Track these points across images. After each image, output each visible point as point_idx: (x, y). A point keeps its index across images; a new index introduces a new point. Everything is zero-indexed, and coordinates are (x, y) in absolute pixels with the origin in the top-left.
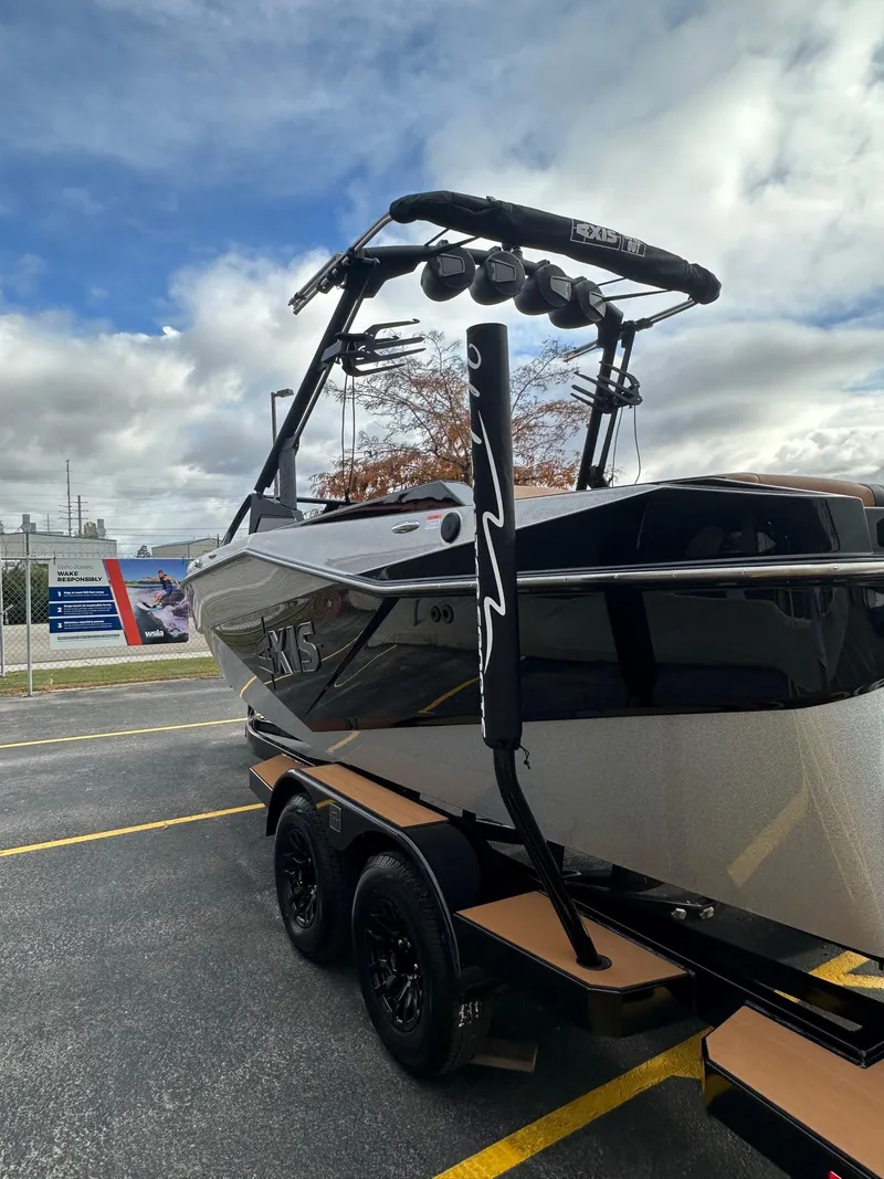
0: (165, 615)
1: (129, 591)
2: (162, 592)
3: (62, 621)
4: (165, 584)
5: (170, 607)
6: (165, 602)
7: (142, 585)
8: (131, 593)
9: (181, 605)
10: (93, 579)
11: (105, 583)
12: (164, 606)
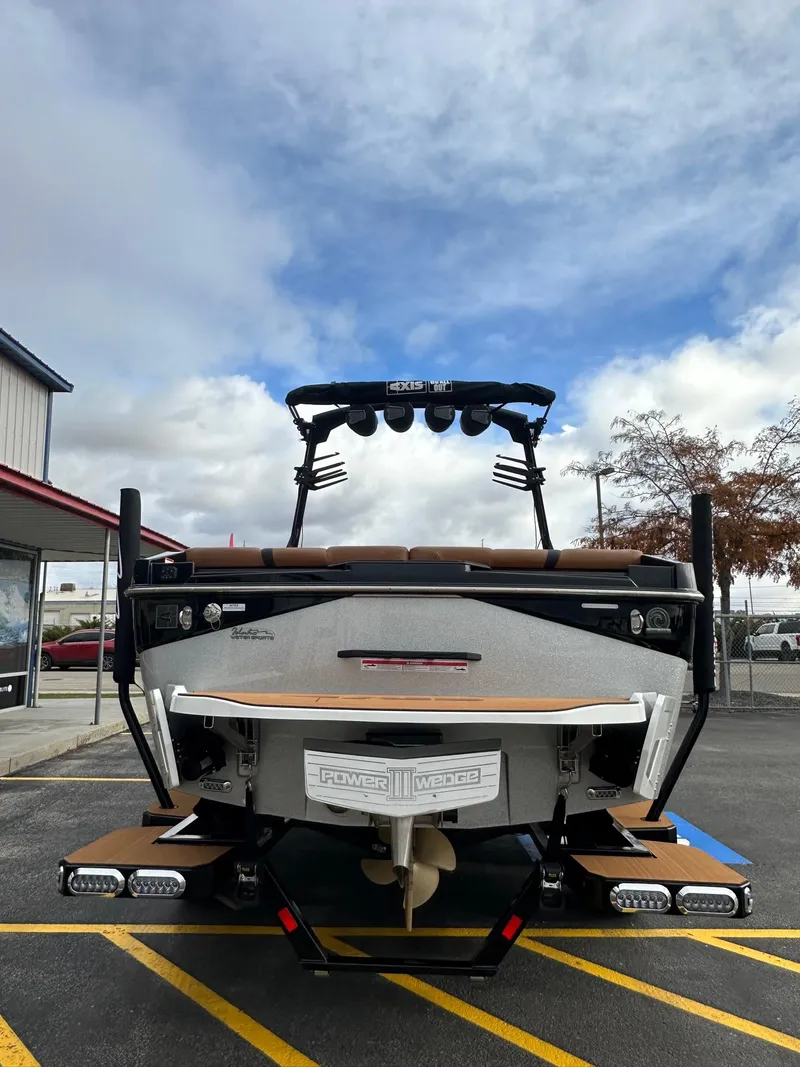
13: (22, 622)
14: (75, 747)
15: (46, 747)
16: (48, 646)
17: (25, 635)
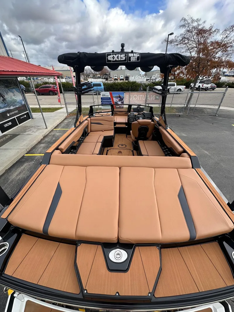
0: (120, 103)
1: (114, 98)
2: (119, 99)
3: (103, 103)
4: (120, 97)
5: (120, 102)
6: (120, 100)
7: (116, 97)
8: (114, 99)
9: (122, 101)
10: (108, 96)
11: (110, 97)
12: (120, 101)
13: (21, 99)
14: (43, 138)
15: (35, 142)
16: (37, 89)
17: (23, 102)
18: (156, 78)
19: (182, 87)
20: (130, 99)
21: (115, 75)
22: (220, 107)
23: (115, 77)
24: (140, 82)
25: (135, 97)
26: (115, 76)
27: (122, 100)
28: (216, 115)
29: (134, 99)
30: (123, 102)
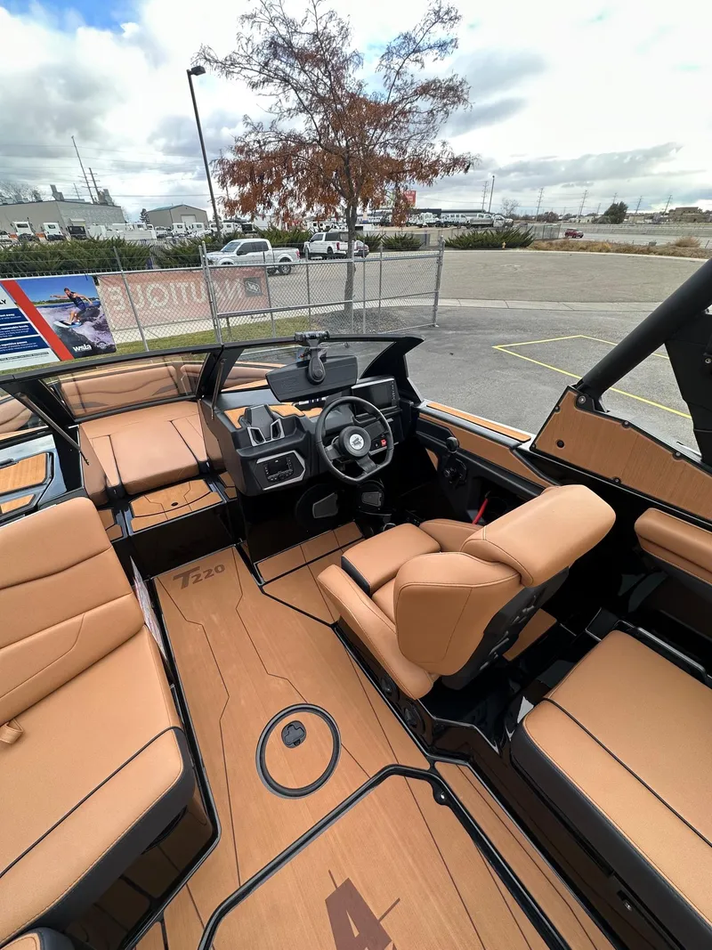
0: (86, 331)
1: (41, 310)
2: (76, 310)
4: (76, 302)
5: (89, 323)
6: (82, 318)
8: (44, 313)
9: (98, 320)
11: (11, 305)
12: (82, 322)
18: (190, 231)
19: (291, 253)
20: (137, 307)
21: (16, 223)
22: (439, 300)
23: (21, 231)
24: (139, 243)
25: (156, 293)
26: (19, 226)
27: (96, 313)
28: (434, 326)
29: (154, 302)
30: (105, 322)
